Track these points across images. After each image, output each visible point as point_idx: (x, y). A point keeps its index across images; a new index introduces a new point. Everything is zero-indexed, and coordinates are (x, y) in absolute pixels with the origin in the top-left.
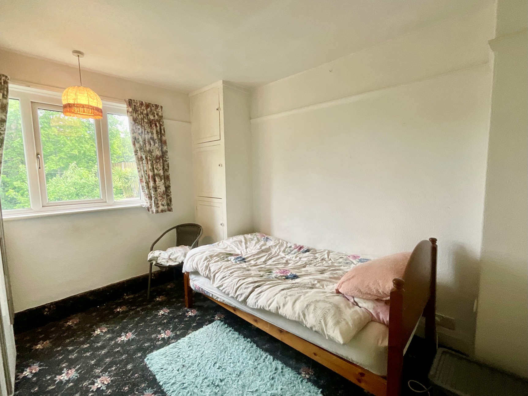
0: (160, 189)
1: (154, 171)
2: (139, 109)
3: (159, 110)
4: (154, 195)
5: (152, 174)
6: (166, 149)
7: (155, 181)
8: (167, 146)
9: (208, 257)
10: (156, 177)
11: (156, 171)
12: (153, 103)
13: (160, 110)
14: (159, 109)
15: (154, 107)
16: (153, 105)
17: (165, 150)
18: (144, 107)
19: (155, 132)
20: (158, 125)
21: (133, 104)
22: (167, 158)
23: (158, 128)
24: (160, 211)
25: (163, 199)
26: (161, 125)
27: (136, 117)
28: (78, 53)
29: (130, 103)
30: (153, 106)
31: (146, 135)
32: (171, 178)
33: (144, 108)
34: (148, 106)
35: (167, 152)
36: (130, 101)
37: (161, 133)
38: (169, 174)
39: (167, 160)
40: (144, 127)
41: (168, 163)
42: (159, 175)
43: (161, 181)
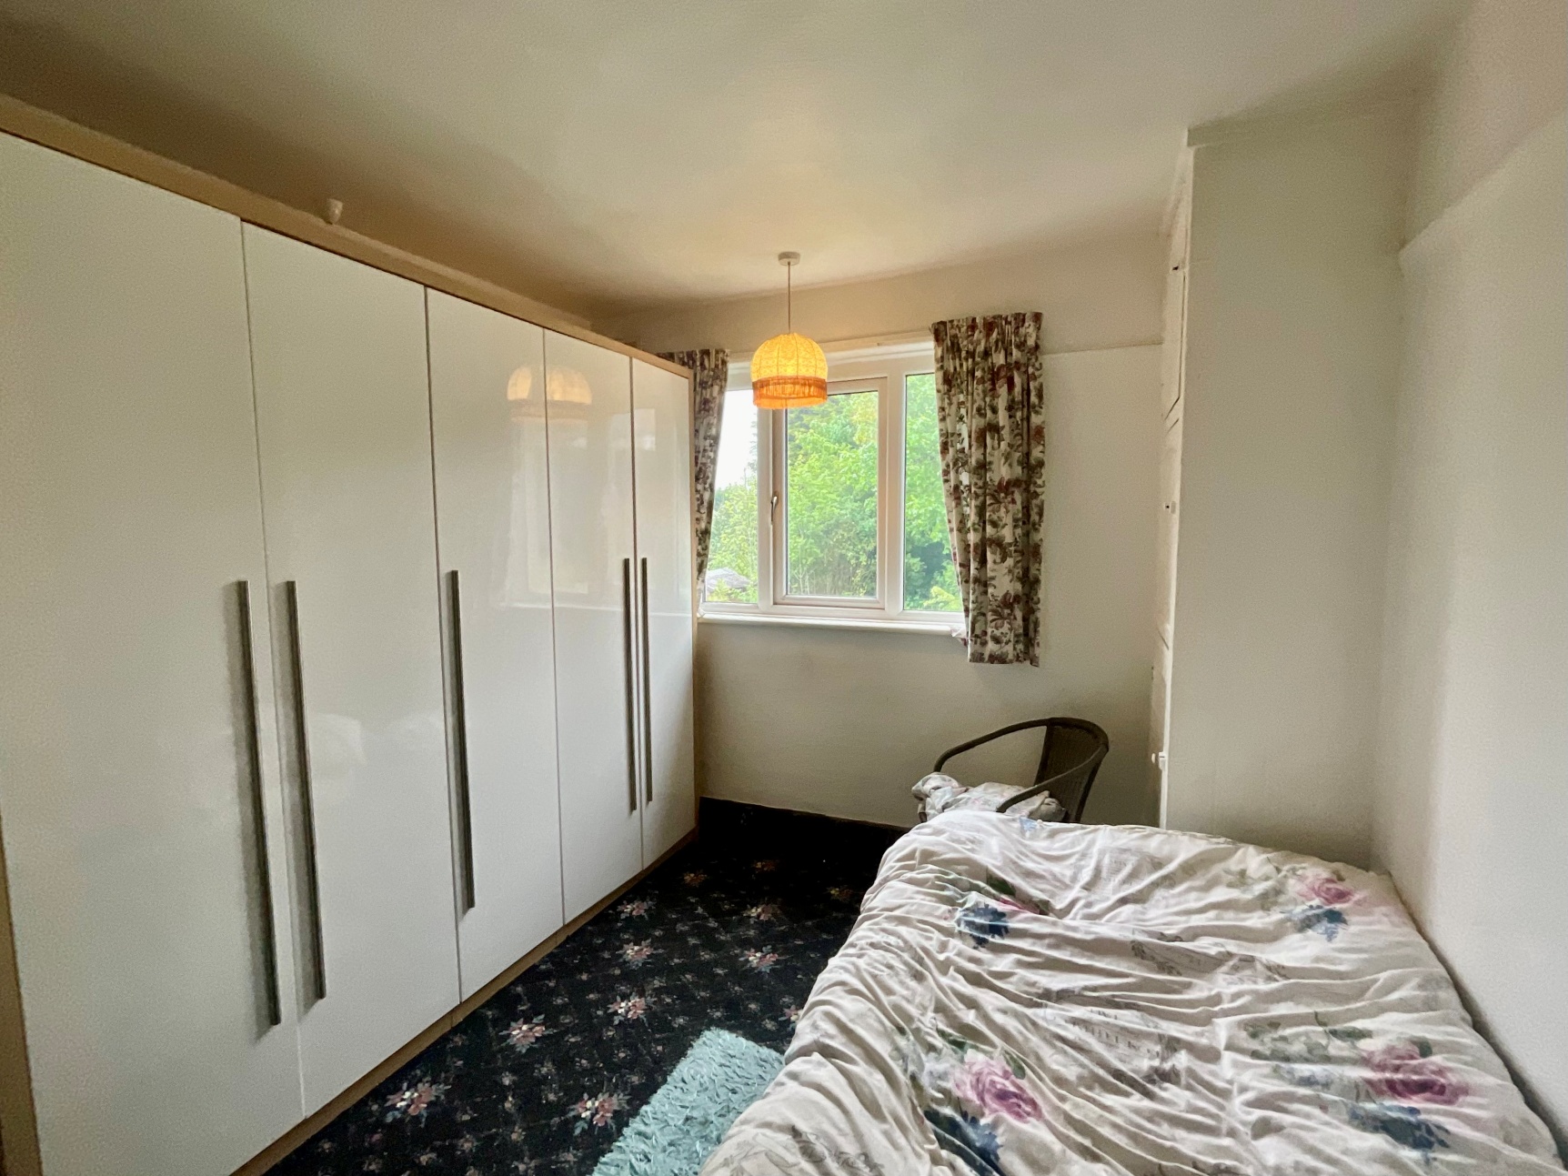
0: (995, 587)
1: (984, 529)
2: (965, 343)
3: (1028, 330)
4: (975, 605)
5: (977, 540)
6: (1041, 455)
7: (983, 562)
8: (1043, 445)
9: (917, 854)
10: (988, 549)
11: (989, 529)
12: (1007, 311)
13: (1031, 330)
14: (1027, 324)
15: (1010, 323)
16: (1009, 319)
17: (1036, 459)
18: (980, 332)
19: (1002, 403)
20: (1017, 380)
21: (951, 332)
22: (1040, 487)
23: (1018, 389)
24: (986, 657)
25: (999, 622)
26: (1030, 378)
27: (955, 369)
28: (787, 257)
29: (939, 331)
30: (1008, 323)
31: (974, 420)
32: (1047, 551)
33: (981, 335)
34: (990, 326)
35: (1041, 464)
36: (942, 328)
37: (1026, 404)
38: (1041, 540)
39: (1039, 490)
40: (973, 394)
41: (1042, 502)
42: (998, 543)
43: (1003, 560)
